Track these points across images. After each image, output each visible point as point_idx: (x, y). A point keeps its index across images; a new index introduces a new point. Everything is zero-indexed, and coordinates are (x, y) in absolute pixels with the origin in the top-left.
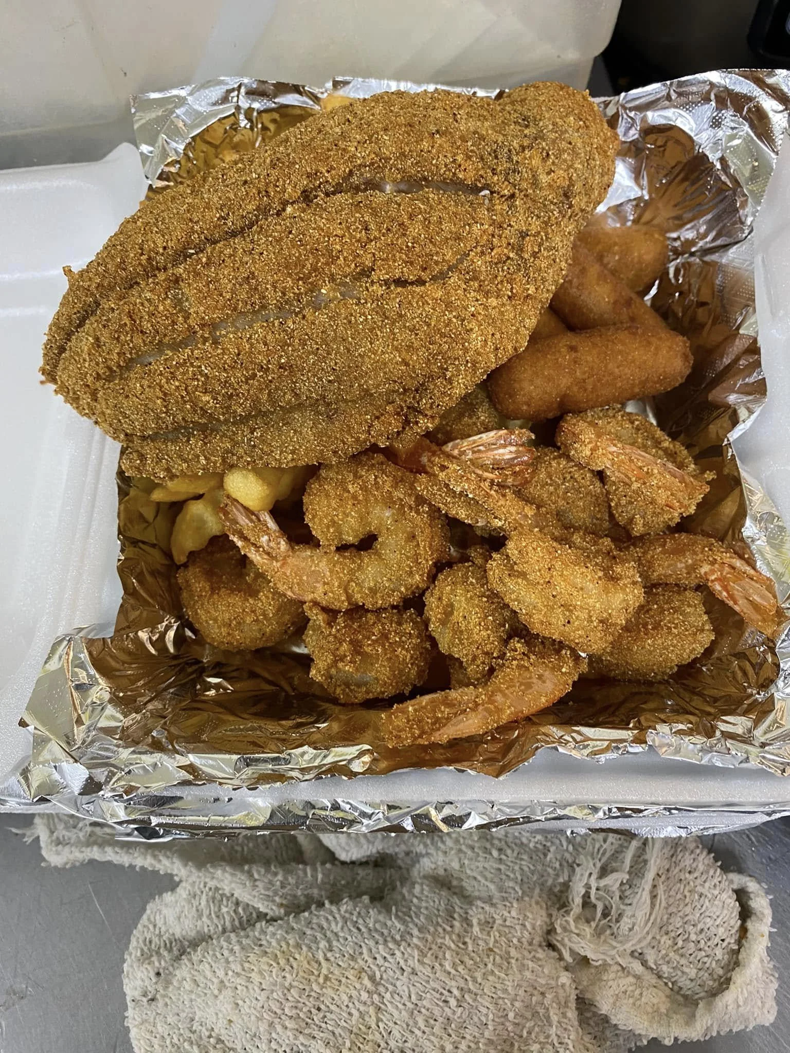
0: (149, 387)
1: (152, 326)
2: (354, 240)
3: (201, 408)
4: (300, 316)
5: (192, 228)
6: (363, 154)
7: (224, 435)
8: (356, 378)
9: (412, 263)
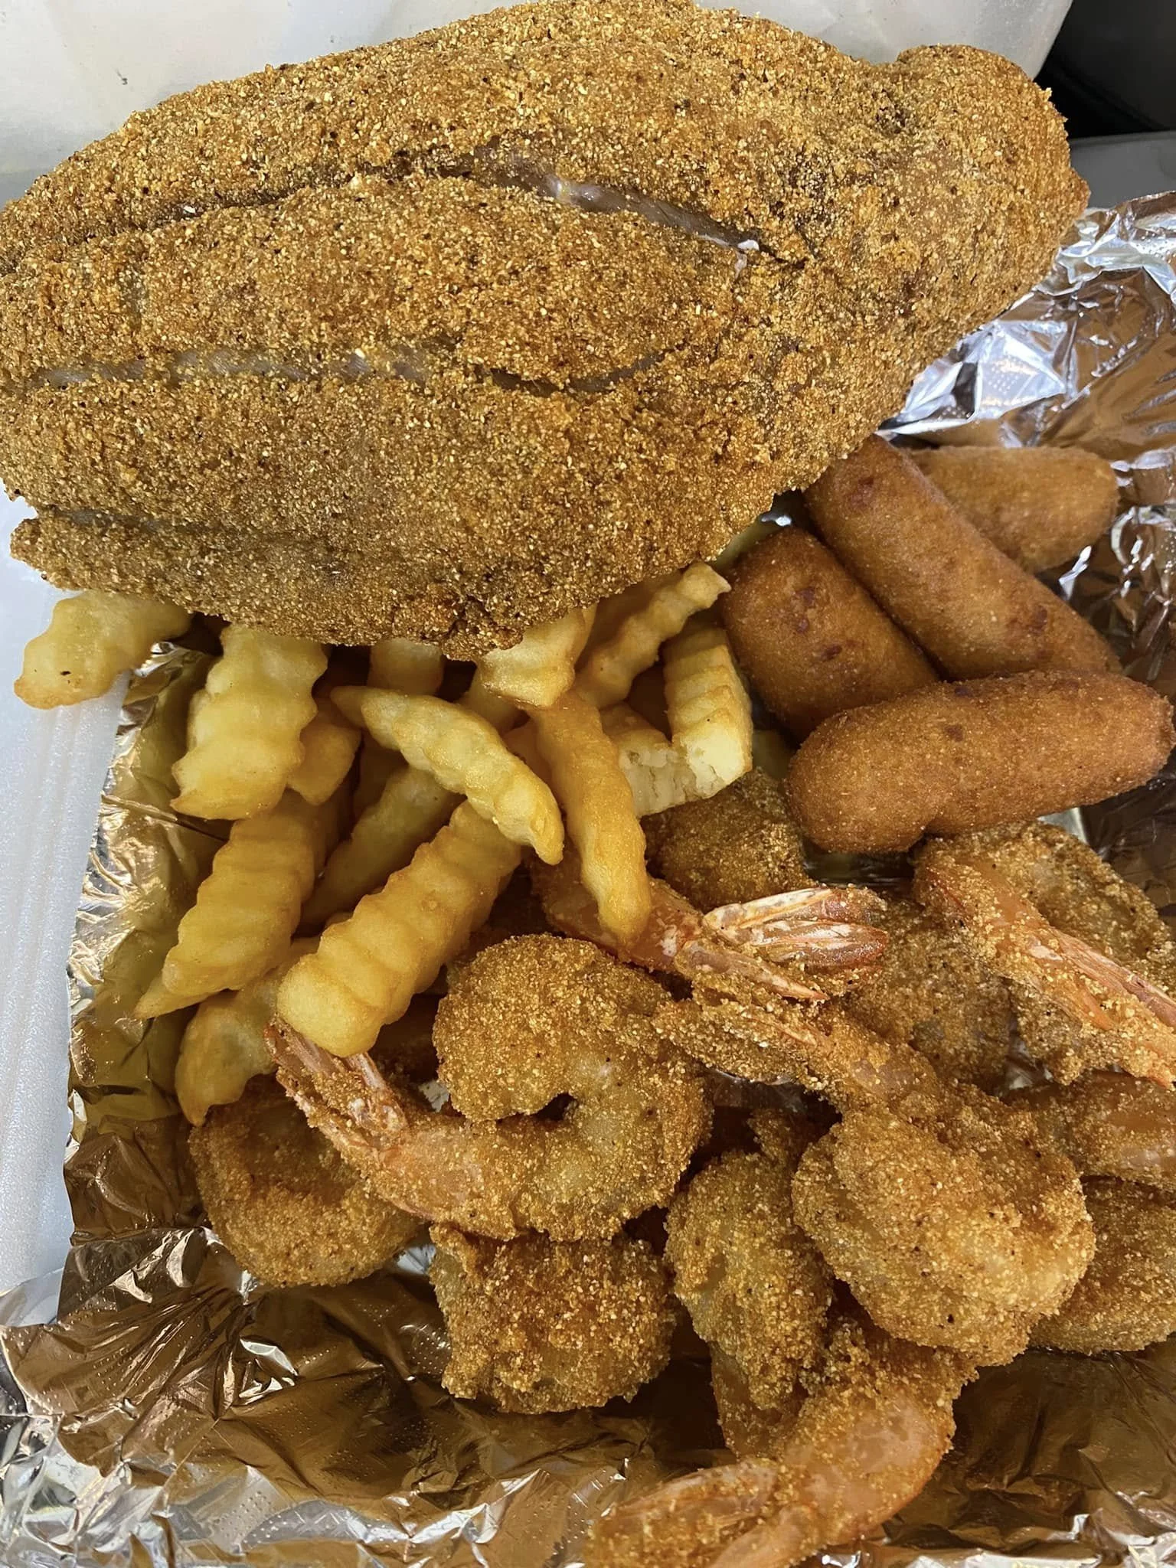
0: (48, 426)
1: (76, 323)
2: (440, 276)
3: (123, 490)
4: (314, 384)
5: (198, 167)
6: (527, 112)
7: (158, 544)
8: (379, 525)
9: (535, 348)
